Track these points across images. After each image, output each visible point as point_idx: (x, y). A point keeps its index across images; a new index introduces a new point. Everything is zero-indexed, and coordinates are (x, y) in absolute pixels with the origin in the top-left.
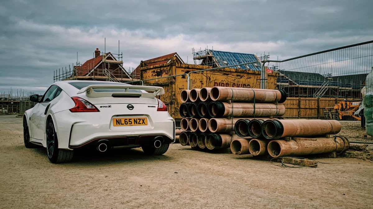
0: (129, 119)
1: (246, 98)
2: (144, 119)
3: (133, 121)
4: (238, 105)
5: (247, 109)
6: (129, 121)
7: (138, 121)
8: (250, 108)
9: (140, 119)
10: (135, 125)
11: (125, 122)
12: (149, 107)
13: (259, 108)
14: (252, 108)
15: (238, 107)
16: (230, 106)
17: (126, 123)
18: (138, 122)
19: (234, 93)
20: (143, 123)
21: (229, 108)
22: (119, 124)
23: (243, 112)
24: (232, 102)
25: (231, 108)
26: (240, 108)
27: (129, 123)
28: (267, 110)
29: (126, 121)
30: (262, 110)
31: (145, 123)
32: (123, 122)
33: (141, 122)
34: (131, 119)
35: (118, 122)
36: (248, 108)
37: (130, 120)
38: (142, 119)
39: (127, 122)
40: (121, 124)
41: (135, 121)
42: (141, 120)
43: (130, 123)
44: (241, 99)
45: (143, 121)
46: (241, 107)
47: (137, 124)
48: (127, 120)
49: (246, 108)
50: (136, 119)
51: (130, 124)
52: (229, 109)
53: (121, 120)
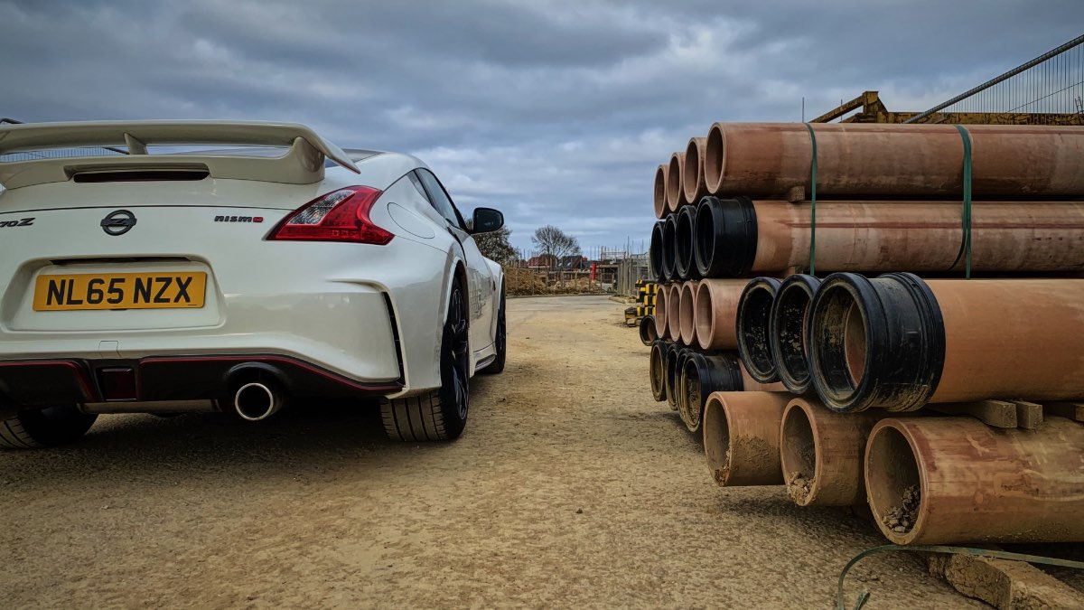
0: (114, 281)
1: (911, 174)
2: (189, 280)
3: (129, 289)
4: (854, 212)
5: (911, 233)
6: (111, 290)
7: (156, 288)
8: (936, 226)
9: (168, 281)
10: (136, 305)
11: (91, 291)
12: (219, 219)
13: (1004, 226)
14: (953, 226)
15: (851, 220)
16: (794, 214)
17: (95, 296)
18: (153, 297)
19: (819, 149)
20: (177, 300)
21: (791, 225)
22: (60, 302)
23: (883, 249)
24: (808, 197)
25: (802, 226)
26: (866, 226)
27: (107, 296)
28: (1063, 233)
29: (96, 286)
30: (1020, 234)
31: (188, 300)
32: (80, 292)
33: (173, 289)
34: (122, 280)
35: (58, 295)
36: (924, 225)
37: (116, 286)
38: (178, 280)
39: (100, 292)
40: (70, 302)
41: (143, 291)
42: (174, 281)
43: (115, 296)
44: (875, 180)
45: (183, 287)
46: (872, 220)
47: (147, 300)
48: (101, 282)
49: (906, 226)
50: (150, 280)
51: (110, 301)
52: (785, 231)
53: (72, 282)
